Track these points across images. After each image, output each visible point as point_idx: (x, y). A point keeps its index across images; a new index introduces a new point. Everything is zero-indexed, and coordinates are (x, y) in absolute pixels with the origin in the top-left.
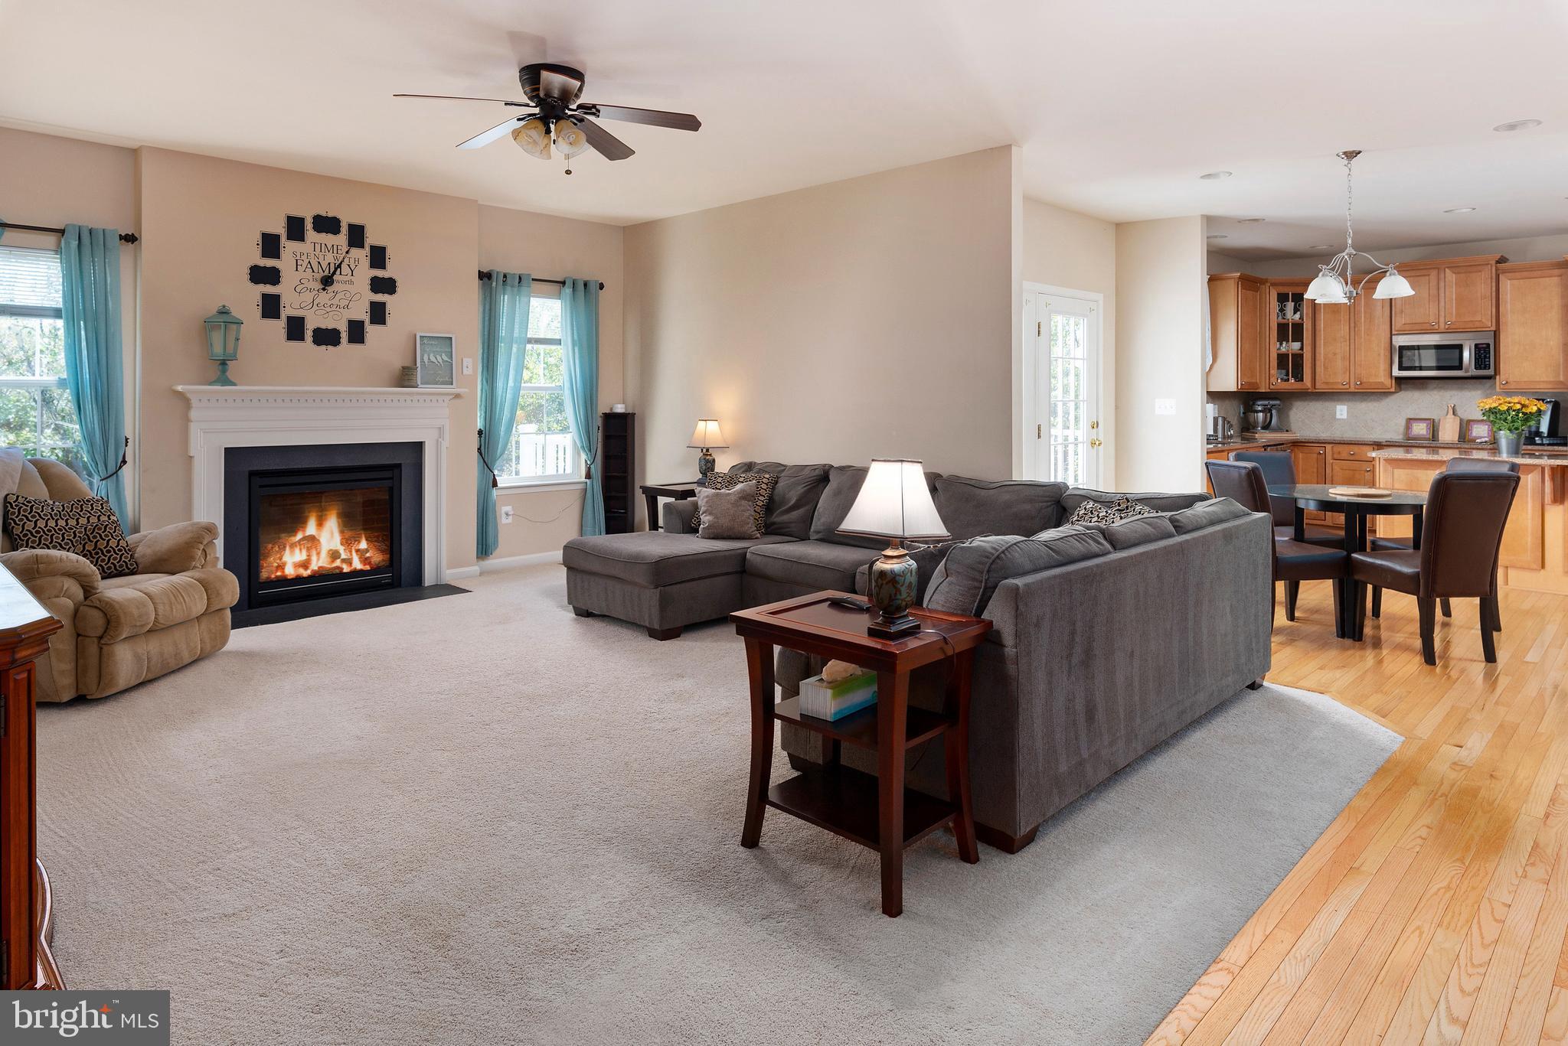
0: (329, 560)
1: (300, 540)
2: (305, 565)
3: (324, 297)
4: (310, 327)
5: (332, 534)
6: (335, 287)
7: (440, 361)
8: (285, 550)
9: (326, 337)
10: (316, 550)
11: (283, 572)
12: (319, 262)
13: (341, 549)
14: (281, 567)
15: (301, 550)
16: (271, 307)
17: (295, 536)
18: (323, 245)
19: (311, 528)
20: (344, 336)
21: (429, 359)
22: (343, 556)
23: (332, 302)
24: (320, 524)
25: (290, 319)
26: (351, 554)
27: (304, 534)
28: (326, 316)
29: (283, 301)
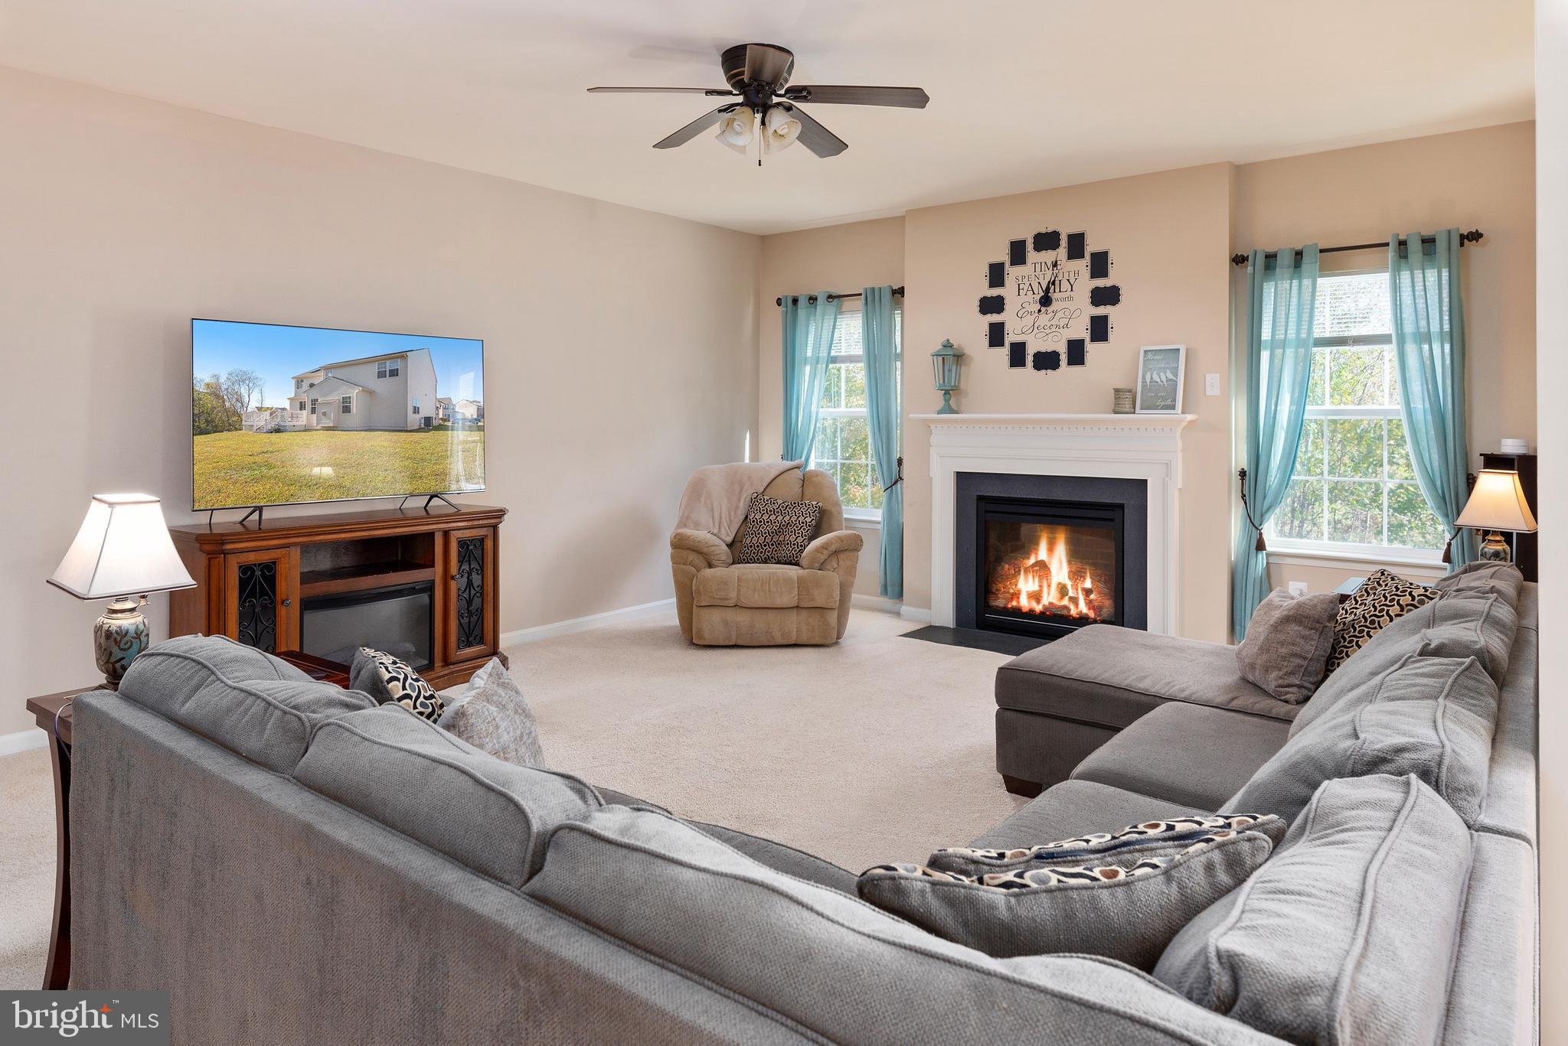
0: (1059, 596)
1: (1033, 565)
2: (1036, 596)
3: (1043, 320)
4: (1031, 351)
5: (1061, 563)
6: (1055, 306)
7: (1164, 379)
8: (1020, 574)
9: (1047, 361)
10: (1047, 579)
11: (1018, 602)
12: (1039, 283)
13: (1069, 584)
14: (1016, 595)
15: (1033, 577)
16: (996, 336)
17: (1029, 558)
18: (1043, 264)
19: (1042, 554)
20: (1064, 358)
21: (1152, 378)
22: (1071, 594)
23: (1052, 323)
24: (1051, 549)
25: (1013, 345)
26: (1077, 593)
27: (1036, 557)
28: (1045, 339)
29: (1008, 328)
